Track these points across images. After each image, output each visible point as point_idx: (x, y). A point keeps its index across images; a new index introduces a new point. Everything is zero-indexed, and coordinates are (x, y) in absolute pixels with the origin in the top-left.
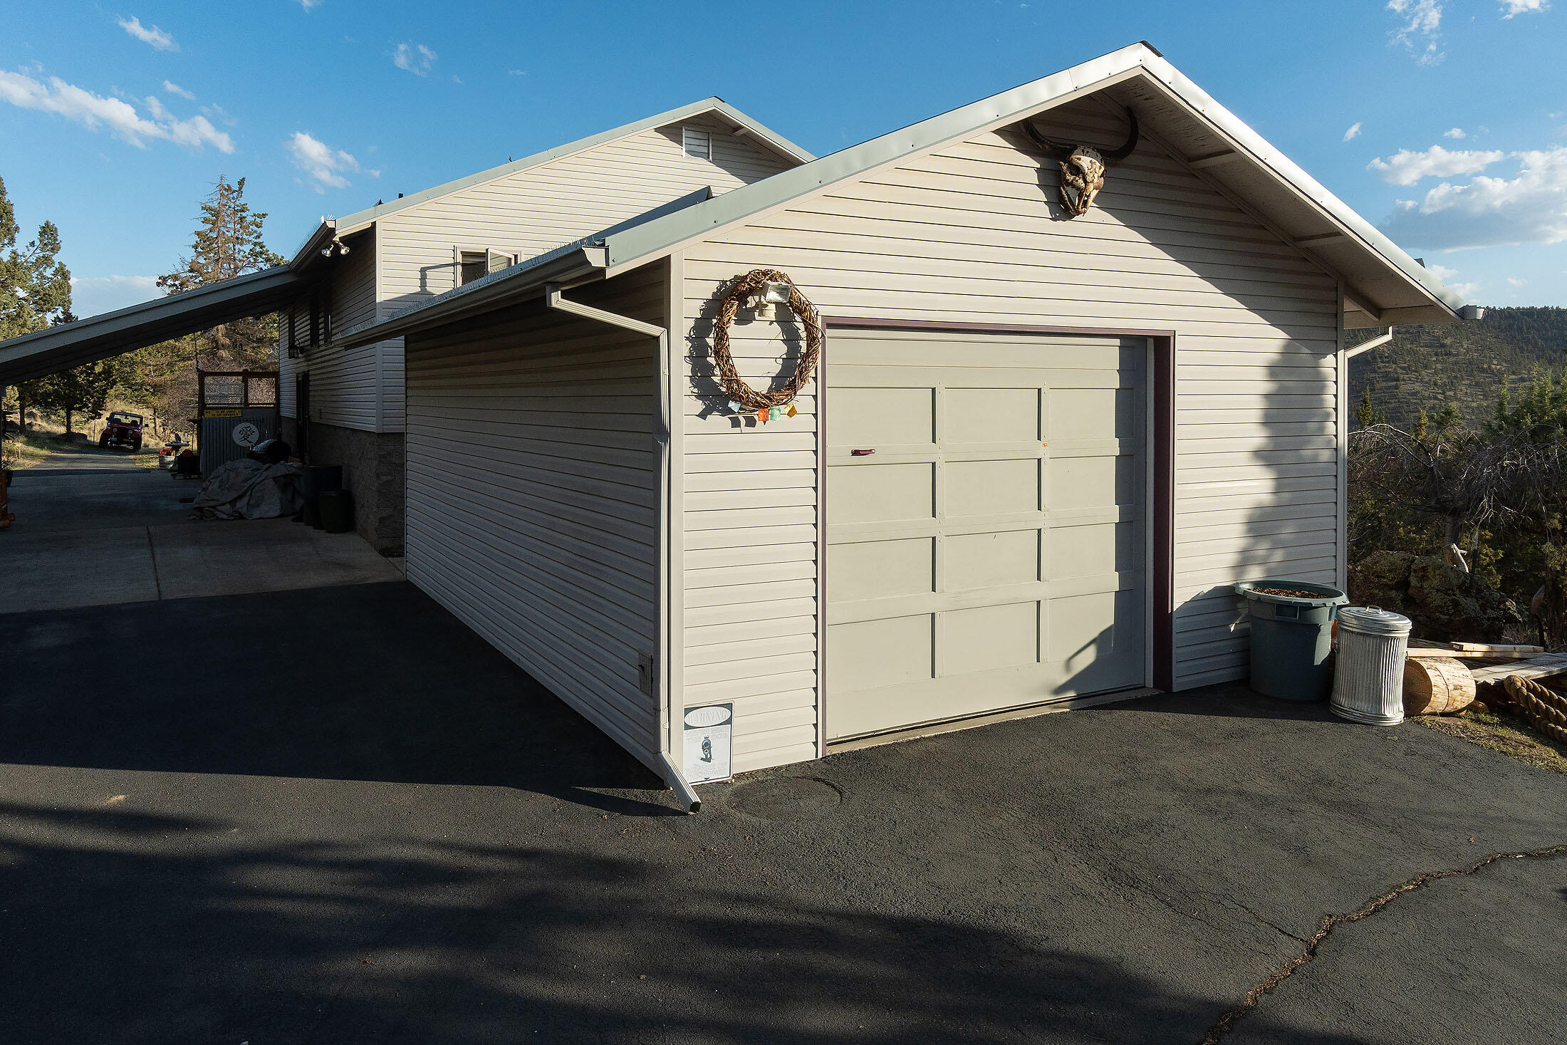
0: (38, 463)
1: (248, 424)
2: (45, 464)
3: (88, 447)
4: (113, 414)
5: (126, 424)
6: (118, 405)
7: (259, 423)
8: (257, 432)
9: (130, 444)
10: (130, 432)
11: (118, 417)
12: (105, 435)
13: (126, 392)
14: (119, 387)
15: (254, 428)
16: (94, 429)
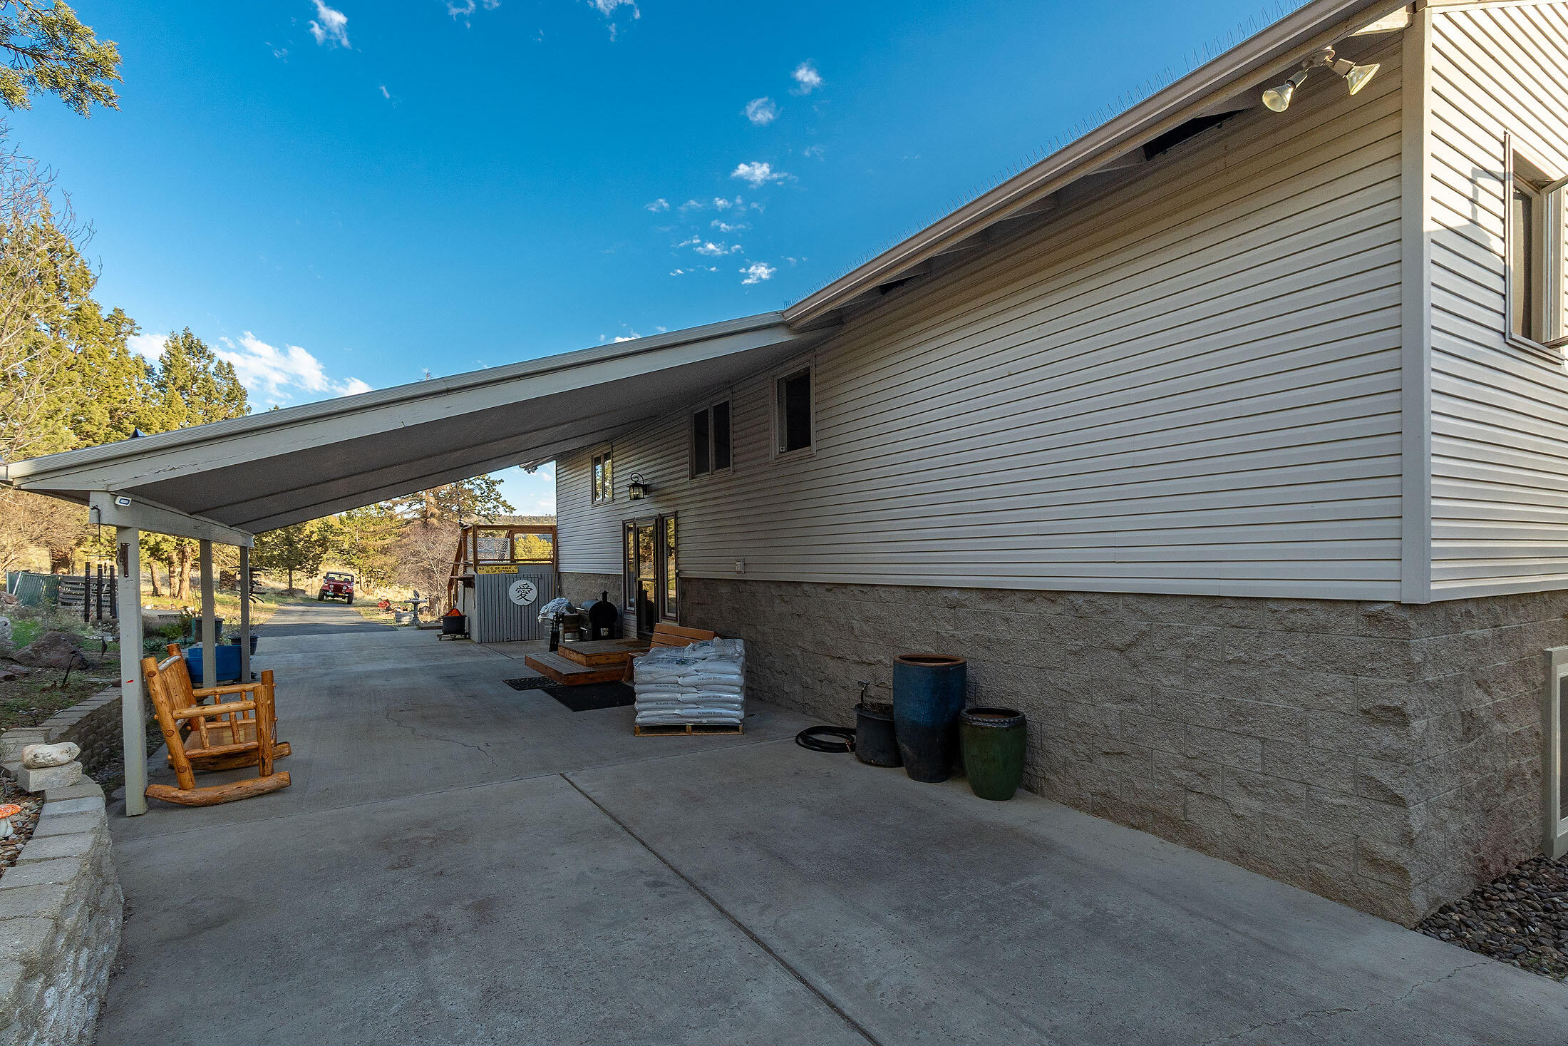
0: (271, 617)
1: (525, 582)
2: (277, 618)
3: (309, 601)
4: (328, 574)
5: (341, 582)
6: (332, 567)
7: (536, 579)
8: (535, 589)
9: (344, 597)
10: (345, 588)
11: (333, 576)
12: (323, 592)
13: (336, 556)
14: (330, 553)
15: (532, 585)
16: (312, 585)
